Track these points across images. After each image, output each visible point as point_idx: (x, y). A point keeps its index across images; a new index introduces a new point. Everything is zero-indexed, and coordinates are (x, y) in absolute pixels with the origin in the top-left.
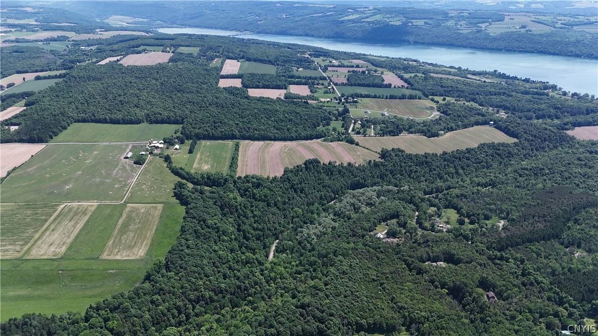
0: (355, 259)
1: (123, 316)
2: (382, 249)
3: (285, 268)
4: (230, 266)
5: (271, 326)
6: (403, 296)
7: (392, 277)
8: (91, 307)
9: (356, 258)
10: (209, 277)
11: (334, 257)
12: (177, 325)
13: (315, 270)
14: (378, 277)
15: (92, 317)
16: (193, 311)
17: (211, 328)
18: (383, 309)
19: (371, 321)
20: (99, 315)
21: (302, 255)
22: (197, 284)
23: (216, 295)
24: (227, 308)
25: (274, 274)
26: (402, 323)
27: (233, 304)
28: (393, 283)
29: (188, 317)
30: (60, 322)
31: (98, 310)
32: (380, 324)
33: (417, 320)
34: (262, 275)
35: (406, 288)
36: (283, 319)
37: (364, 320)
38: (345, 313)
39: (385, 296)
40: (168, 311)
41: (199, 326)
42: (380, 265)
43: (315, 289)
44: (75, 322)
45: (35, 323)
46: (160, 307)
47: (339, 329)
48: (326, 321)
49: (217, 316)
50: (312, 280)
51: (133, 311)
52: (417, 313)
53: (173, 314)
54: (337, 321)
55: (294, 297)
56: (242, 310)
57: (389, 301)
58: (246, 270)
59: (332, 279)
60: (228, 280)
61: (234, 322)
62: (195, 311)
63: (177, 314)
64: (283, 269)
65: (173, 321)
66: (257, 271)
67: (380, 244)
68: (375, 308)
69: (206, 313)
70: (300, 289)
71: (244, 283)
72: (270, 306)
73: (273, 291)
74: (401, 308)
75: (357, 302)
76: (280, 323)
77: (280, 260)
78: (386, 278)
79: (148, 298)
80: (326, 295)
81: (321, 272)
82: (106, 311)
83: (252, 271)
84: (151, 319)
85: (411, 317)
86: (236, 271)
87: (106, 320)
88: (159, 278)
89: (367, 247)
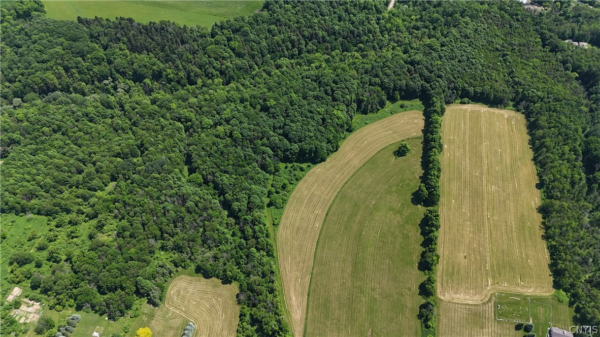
0: (483, 23)
1: (243, 39)
2: (519, 17)
3: (403, 21)
4: (347, 8)
5: (377, 76)
6: (524, 71)
7: (520, 49)
8: (216, 25)
9: (485, 22)
10: (324, 16)
11: (460, 18)
12: (290, 57)
13: (434, 29)
14: (503, 47)
15: (217, 34)
16: (305, 47)
17: (320, 66)
18: (496, 81)
19: (479, 90)
20: (223, 33)
21: (425, 9)
22: (312, 21)
23: (329, 35)
24: (337, 51)
25: (390, 25)
26: (511, 98)
27: (344, 48)
28: (518, 56)
29: (300, 52)
30: (191, 33)
31: (222, 29)
32: (488, 95)
33: (530, 98)
34: (378, 24)
35: (531, 64)
36: (389, 71)
37: (472, 88)
38: (454, 78)
39: (503, 69)
40: (283, 43)
41: (310, 62)
42: (511, 34)
43: (429, 49)
44: (203, 36)
45: (170, 30)
46: (276, 38)
47: (444, 91)
48: (432, 81)
49: (327, 57)
50: (429, 38)
51: (252, 36)
52: (532, 92)
53: (287, 46)
54: (443, 83)
55: (405, 52)
56: (351, 55)
57: (506, 74)
58: (362, 16)
59: (451, 41)
60: (342, 22)
61: (342, 65)
62: (308, 47)
63: (290, 47)
64: (400, 21)
65: (286, 53)
66: (374, 19)
67: (519, 10)
68: (488, 78)
69: (317, 51)
70: (414, 45)
71: (358, 29)
72: (379, 57)
73: (385, 42)
74: (516, 83)
75: (471, 69)
76: (385, 74)
77: (400, 11)
78: (512, 50)
79: (265, 26)
80: (439, 56)
81: (441, 31)
82: (229, 31)
83: (368, 18)
84: (267, 47)
85: (525, 94)
86: (352, 15)
87: (229, 40)
88: (277, 8)
89: (502, 12)
